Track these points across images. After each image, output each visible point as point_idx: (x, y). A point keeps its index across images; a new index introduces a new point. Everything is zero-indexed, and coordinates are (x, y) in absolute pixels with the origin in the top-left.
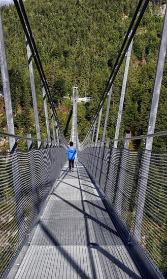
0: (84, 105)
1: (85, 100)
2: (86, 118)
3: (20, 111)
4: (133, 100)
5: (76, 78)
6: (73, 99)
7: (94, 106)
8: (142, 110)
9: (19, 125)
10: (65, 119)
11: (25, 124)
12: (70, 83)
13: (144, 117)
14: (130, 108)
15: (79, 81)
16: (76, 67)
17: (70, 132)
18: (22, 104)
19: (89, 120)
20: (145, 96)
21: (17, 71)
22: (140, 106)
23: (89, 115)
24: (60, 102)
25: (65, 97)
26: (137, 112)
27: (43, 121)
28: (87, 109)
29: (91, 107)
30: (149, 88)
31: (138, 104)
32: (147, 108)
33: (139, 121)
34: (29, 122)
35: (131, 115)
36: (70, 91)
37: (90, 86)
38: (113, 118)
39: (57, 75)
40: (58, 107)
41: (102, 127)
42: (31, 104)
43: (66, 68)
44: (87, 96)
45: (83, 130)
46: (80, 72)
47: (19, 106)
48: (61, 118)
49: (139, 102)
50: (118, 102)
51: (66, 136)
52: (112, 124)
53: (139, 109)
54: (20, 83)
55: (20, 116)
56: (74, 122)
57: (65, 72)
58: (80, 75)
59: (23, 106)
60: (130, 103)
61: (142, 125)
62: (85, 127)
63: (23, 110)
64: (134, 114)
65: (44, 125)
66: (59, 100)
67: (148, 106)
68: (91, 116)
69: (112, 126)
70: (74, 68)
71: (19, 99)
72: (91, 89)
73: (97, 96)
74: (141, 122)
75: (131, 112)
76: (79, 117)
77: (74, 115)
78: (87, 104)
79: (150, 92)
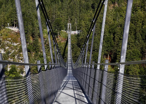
0: (76, 36)
1: (76, 32)
2: (78, 45)
3: (31, 41)
4: (110, 32)
5: (70, 17)
6: (68, 32)
7: (82, 37)
8: (116, 39)
9: (31, 51)
10: (63, 46)
11: (35, 50)
12: (66, 21)
13: (118, 45)
14: (107, 38)
15: (72, 19)
16: (69, 10)
17: (67, 55)
18: (33, 35)
19: (79, 47)
20: (118, 30)
21: (29, 12)
22: (115, 37)
23: (79, 43)
24: (59, 34)
25: (62, 31)
26: (113, 41)
27: (48, 48)
28: (78, 39)
29: (80, 38)
30: (120, 24)
31: (113, 35)
32: (120, 38)
33: (114, 47)
34: (38, 48)
35: (108, 43)
36: (66, 26)
37: (79, 23)
38: (96, 45)
39: (56, 15)
40: (58, 38)
41: (89, 52)
42: (39, 35)
43: (62, 10)
44: (78, 30)
45: (75, 54)
46: (72, 13)
47: (31, 37)
48: (60, 45)
49: (114, 34)
50: (99, 34)
51: (64, 58)
52: (95, 50)
53: (114, 39)
54: (31, 21)
55: (31, 44)
56: (69, 48)
57: (62, 13)
58: (72, 15)
59: (33, 37)
60: (107, 34)
61: (116, 50)
62: (77, 52)
63: (34, 40)
64: (111, 42)
65: (48, 51)
66: (58, 33)
67: (120, 37)
68: (81, 44)
69: (96, 51)
70: (68, 10)
71: (30, 32)
72: (80, 25)
73: (84, 30)
74: (116, 48)
75: (108, 41)
76: (72, 45)
77: (69, 43)
78: (78, 35)
79: (121, 27)
